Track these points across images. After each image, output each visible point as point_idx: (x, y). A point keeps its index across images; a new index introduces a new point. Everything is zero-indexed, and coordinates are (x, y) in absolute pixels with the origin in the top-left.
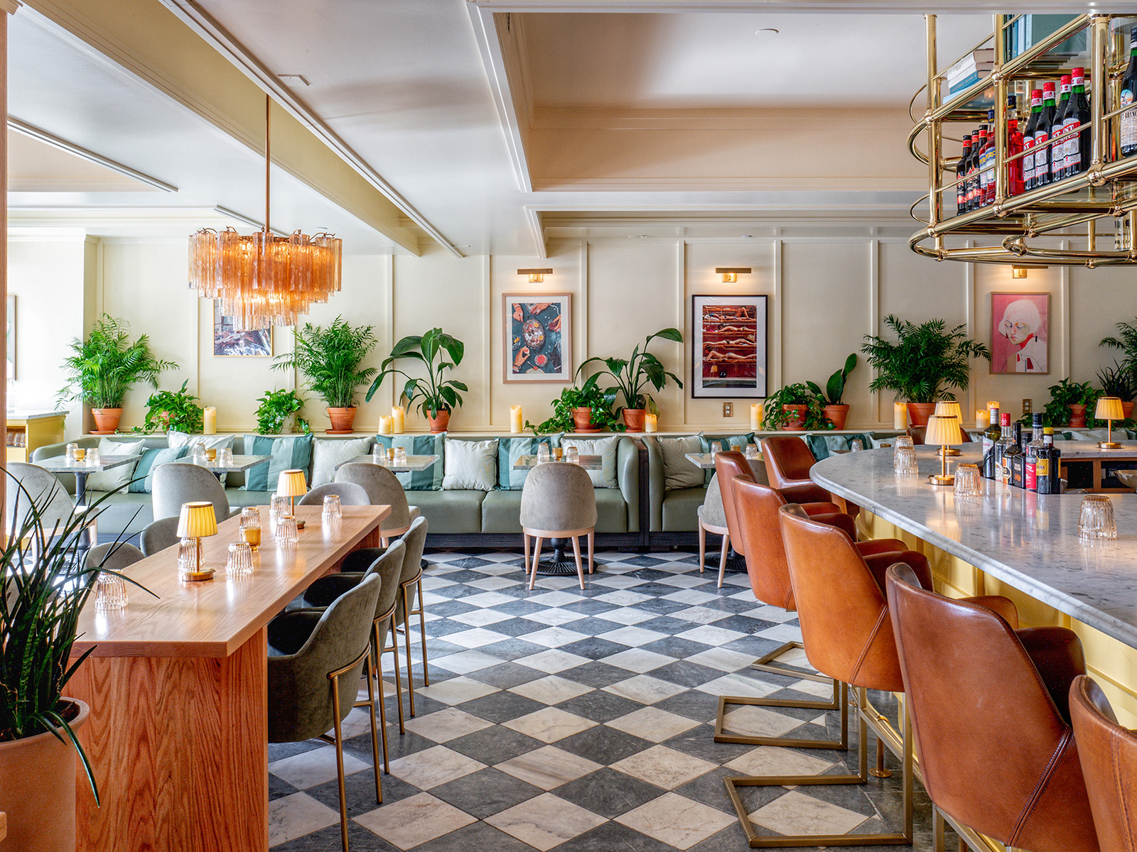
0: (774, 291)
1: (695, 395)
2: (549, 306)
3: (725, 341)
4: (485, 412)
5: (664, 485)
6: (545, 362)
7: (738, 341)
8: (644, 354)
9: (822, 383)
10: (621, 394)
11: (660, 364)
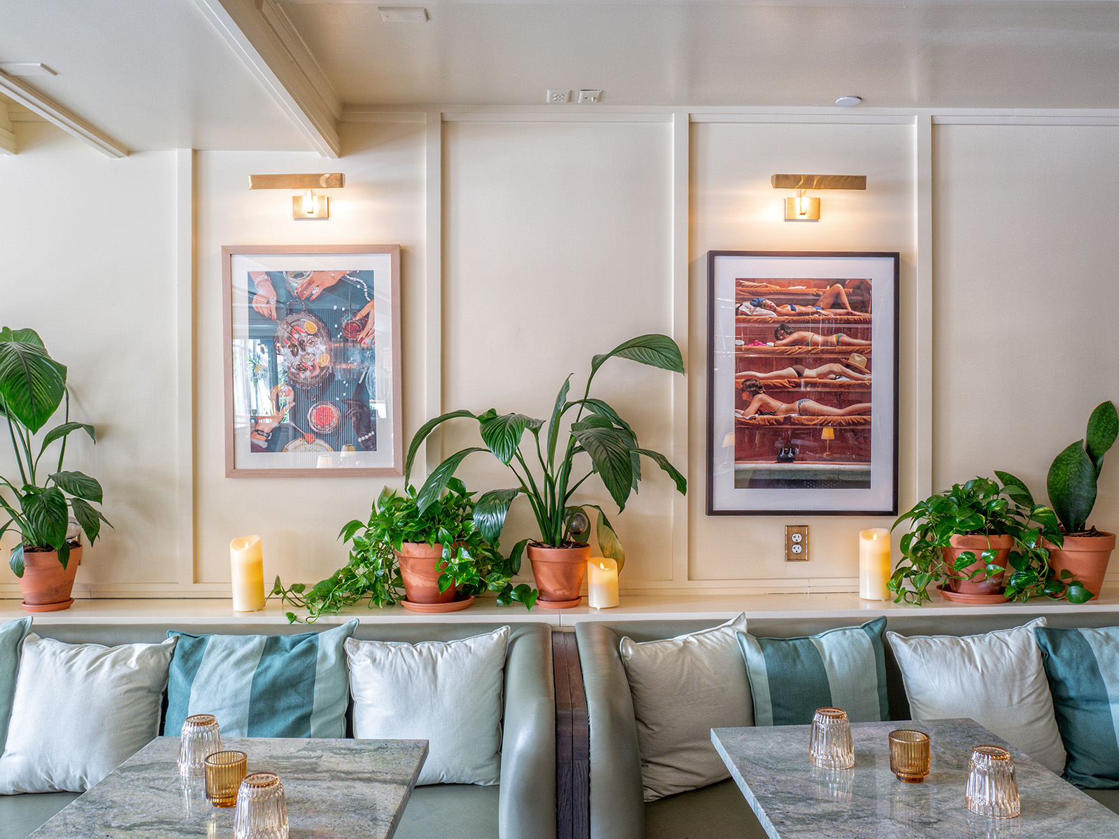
0: (915, 243)
1: (717, 507)
2: (344, 277)
3: (790, 371)
4: (182, 551)
5: (641, 788)
6: (334, 422)
7: (824, 368)
8: (585, 402)
9: (1035, 474)
10: (524, 507)
11: (626, 428)
